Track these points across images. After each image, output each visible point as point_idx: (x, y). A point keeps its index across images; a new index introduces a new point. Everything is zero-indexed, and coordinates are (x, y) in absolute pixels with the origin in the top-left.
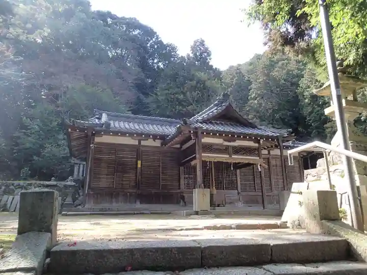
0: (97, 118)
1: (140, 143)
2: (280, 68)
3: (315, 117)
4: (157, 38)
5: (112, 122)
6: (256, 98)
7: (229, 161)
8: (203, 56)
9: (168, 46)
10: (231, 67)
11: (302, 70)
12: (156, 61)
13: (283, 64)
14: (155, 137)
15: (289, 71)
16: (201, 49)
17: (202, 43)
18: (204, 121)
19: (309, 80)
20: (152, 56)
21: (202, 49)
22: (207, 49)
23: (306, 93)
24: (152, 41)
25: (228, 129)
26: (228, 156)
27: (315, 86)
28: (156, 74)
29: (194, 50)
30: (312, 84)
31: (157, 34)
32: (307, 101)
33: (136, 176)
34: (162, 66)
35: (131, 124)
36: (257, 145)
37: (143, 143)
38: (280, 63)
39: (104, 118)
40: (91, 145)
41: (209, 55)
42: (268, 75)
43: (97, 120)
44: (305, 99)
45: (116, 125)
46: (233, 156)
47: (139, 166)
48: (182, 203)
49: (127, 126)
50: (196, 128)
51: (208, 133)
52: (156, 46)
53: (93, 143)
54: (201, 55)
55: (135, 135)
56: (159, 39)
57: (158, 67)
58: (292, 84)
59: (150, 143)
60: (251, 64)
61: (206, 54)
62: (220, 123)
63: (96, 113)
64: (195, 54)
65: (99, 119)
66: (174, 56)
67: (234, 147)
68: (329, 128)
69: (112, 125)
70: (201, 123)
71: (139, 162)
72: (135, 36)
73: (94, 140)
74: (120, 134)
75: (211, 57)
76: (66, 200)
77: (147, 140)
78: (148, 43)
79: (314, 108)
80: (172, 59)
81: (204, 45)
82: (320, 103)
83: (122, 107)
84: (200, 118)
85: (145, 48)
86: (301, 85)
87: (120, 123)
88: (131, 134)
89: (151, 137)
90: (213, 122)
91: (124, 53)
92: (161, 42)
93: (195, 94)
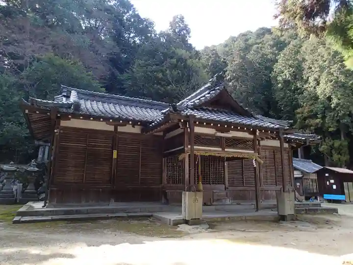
0: (64, 96)
1: (116, 129)
2: (255, 51)
3: (286, 102)
4: (134, 11)
5: (82, 102)
6: (231, 80)
7: (222, 155)
8: (182, 33)
9: (146, 20)
10: (207, 48)
11: (276, 55)
12: (132, 35)
13: (258, 48)
14: (135, 123)
15: (263, 55)
16: (180, 26)
17: (182, 20)
18: (195, 107)
19: (283, 65)
20: (128, 30)
21: (182, 25)
22: (186, 26)
23: (279, 78)
24: (128, 14)
25: (224, 118)
26: (221, 149)
27: (288, 71)
28: (132, 49)
29: (174, 26)
30: (286, 69)
31: (134, 7)
32: (280, 85)
33: (111, 168)
34: (138, 42)
35: (106, 105)
36: (252, 137)
37: (120, 129)
38: (255, 47)
39: (74, 97)
40: (56, 131)
41: (188, 33)
42: (243, 58)
43: (64, 99)
44: (278, 84)
45: (88, 106)
46: (226, 150)
47: (115, 156)
48: (163, 200)
49: (101, 108)
50: (187, 116)
51: (202, 122)
52: (132, 20)
53: (58, 128)
54: (180, 31)
55: (111, 121)
56: (136, 13)
57: (134, 42)
58: (266, 68)
59: (128, 129)
60: (226, 46)
61: (185, 32)
62: (213, 110)
63: (64, 90)
64: (174, 31)
65: (68, 97)
66: (151, 32)
67: (227, 139)
68: (300, 113)
69: (83, 106)
70: (192, 109)
71: (115, 152)
72: (111, 6)
73: (59, 124)
74: (92, 119)
75: (190, 34)
76: (28, 188)
77: (125, 125)
78: (124, 16)
79: (286, 93)
80: (149, 35)
81: (183, 22)
82: (293, 88)
83: (96, 83)
84: (189, 103)
85: (121, 21)
86: (274, 70)
87: (93, 103)
88: (106, 119)
89: (130, 123)
90: (205, 108)
91: (98, 24)
92: (138, 16)
93: (175, 73)
